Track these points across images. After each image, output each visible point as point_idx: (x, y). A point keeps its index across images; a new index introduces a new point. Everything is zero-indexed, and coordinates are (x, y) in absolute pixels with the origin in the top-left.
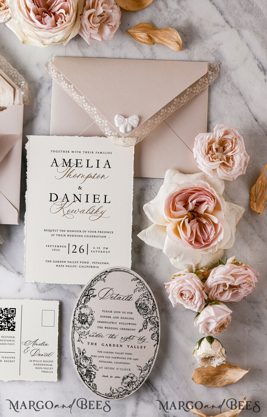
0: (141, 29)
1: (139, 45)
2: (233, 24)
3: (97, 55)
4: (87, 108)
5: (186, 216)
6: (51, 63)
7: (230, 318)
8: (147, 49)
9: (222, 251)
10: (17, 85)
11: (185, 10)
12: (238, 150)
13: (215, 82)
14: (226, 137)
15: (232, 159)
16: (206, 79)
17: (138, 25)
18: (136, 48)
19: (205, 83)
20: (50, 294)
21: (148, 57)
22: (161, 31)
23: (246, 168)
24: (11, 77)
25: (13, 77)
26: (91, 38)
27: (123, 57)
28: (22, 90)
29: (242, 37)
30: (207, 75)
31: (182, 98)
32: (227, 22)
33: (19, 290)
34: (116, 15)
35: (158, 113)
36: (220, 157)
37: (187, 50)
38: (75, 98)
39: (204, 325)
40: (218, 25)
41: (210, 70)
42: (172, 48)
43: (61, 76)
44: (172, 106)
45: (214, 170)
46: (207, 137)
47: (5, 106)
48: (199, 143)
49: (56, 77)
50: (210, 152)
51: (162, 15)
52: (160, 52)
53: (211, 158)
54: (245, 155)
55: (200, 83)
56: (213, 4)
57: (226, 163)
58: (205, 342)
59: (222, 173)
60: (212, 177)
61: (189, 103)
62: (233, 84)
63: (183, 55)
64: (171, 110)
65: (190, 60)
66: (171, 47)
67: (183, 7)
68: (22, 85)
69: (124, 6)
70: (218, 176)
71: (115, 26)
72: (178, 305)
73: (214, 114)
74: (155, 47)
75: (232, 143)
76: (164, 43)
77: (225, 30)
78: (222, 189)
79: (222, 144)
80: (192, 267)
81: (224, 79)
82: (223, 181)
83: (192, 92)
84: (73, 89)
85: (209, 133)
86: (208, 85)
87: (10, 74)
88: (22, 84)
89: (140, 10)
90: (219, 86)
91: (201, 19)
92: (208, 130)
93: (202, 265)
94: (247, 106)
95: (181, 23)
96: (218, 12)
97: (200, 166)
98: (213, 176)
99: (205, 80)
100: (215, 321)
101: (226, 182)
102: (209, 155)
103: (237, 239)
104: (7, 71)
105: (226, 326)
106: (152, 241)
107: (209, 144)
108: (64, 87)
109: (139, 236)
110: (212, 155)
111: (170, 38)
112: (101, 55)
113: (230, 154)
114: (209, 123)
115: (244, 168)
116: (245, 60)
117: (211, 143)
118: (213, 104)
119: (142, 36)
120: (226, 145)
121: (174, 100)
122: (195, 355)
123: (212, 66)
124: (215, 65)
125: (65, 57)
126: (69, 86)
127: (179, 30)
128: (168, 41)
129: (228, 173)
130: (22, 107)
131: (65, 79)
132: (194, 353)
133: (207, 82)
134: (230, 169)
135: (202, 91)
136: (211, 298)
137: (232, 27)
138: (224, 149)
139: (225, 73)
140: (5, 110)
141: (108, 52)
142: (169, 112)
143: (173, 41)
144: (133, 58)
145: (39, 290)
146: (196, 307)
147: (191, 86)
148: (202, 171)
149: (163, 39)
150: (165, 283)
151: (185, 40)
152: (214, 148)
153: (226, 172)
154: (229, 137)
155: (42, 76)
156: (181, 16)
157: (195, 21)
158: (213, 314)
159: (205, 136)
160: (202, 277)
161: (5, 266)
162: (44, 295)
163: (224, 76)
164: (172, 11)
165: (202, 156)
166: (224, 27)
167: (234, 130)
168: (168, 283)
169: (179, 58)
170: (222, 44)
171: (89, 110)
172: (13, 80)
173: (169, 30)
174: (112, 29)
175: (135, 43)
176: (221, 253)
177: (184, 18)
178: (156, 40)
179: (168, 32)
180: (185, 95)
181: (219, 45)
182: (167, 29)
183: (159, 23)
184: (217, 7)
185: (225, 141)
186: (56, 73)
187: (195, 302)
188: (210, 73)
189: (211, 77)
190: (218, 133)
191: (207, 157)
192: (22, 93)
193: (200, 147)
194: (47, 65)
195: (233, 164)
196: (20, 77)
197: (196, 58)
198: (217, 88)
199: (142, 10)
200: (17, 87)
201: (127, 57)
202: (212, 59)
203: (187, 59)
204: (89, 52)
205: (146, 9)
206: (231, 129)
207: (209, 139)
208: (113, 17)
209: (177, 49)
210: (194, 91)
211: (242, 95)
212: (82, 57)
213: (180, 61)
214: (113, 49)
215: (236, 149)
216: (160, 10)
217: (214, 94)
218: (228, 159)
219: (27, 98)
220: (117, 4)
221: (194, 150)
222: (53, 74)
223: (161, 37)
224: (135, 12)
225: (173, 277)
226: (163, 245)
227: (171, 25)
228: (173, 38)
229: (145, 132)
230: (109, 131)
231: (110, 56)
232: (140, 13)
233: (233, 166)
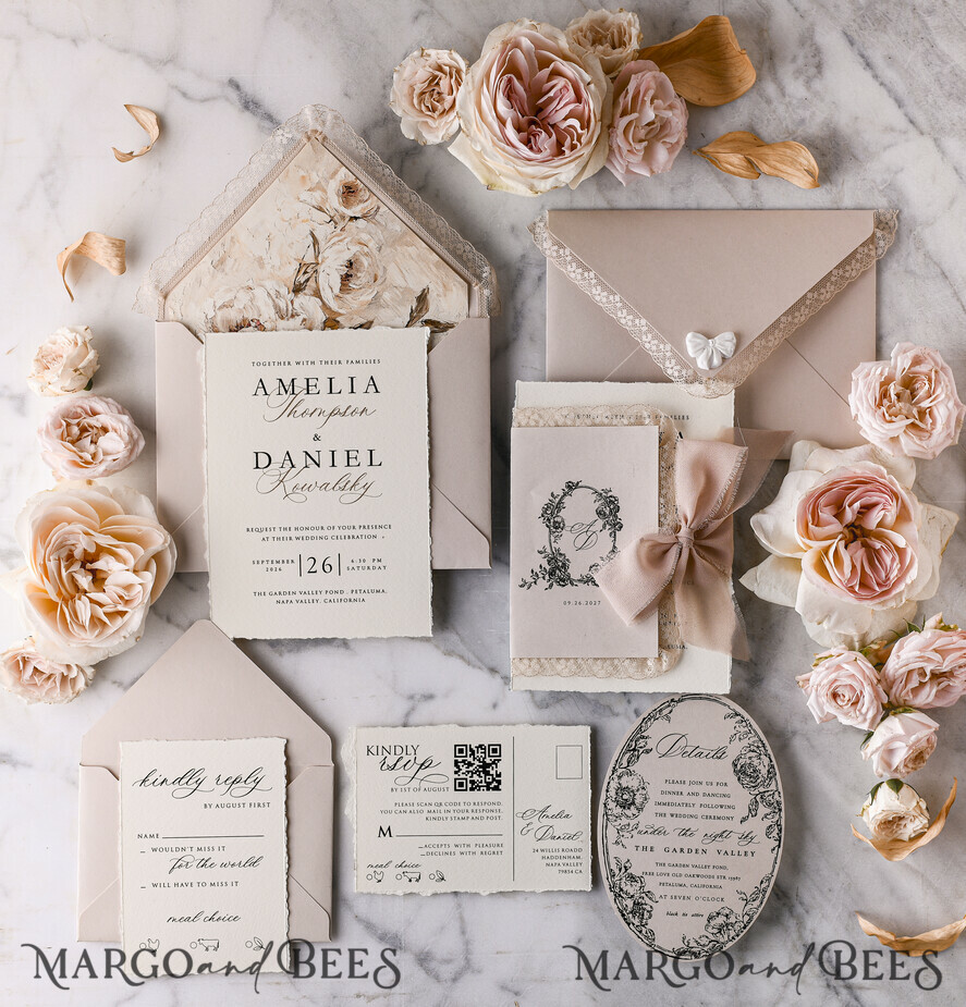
0: (731, 145)
1: (726, 179)
2: (925, 127)
3: (638, 203)
4: (625, 319)
5: (840, 537)
6: (542, 224)
7: (934, 738)
8: (743, 186)
9: (914, 604)
10: (475, 275)
11: (822, 100)
12: (943, 396)
13: (890, 252)
14: (917, 368)
15: (930, 413)
16: (871, 247)
17: (724, 136)
18: (720, 186)
19: (868, 255)
20: (561, 711)
21: (746, 205)
22: (773, 149)
23: (959, 431)
24: (459, 258)
25: (465, 258)
26: (628, 171)
27: (694, 205)
28: (486, 285)
29: (943, 153)
30: (872, 239)
31: (823, 290)
32: (911, 122)
33: (495, 706)
34: (678, 119)
35: (775, 326)
36: (904, 412)
37: (828, 186)
38: (598, 298)
39: (882, 758)
40: (892, 130)
41: (877, 227)
42: (796, 183)
43: (567, 252)
44: (803, 308)
45: (895, 440)
46: (878, 372)
47: (451, 320)
48: (861, 383)
49: (555, 254)
50: (885, 401)
51: (774, 112)
52: (771, 193)
53: (887, 415)
54: (956, 404)
55: (858, 256)
56: (882, 84)
57: (918, 422)
58: (885, 791)
59: (909, 444)
60: (890, 452)
61: (837, 299)
62: (927, 255)
63: (821, 197)
64: (801, 318)
65: (835, 206)
66: (795, 181)
67: (816, 94)
68: (484, 275)
69: (693, 98)
70: (902, 450)
71: (677, 143)
72: (829, 719)
73: (889, 321)
74: (761, 182)
75: (930, 380)
76: (781, 174)
77: (907, 141)
78: (911, 478)
79: (909, 383)
80: (852, 641)
81: (908, 245)
82: (913, 460)
83: (842, 277)
84: (594, 281)
85: (881, 362)
86: (874, 261)
87: (459, 252)
88: (483, 272)
89: (725, 104)
90: (898, 261)
91: (856, 118)
92: (879, 355)
93: (873, 636)
94: (958, 299)
95: (814, 128)
96: (892, 102)
97: (865, 431)
98: (893, 451)
99: (870, 250)
100: (904, 745)
101: (919, 462)
102: (884, 409)
103: (943, 579)
104: (451, 247)
105: (927, 757)
106: (770, 590)
107: (882, 385)
108: (573, 275)
109: (743, 580)
110: (889, 407)
111: (794, 162)
112: (648, 204)
113: (925, 404)
114: (879, 339)
115: (955, 432)
116: (952, 203)
117: (885, 384)
118: (886, 298)
119: (735, 160)
120: (917, 385)
121: (806, 295)
122: (865, 818)
123: (882, 218)
124: (888, 216)
125: (571, 210)
126: (586, 274)
127: (811, 144)
128: (790, 170)
129: (924, 444)
130: (486, 323)
131: (575, 259)
132: (862, 815)
133: (873, 253)
134: (927, 435)
135: (864, 273)
136: (894, 701)
137: (922, 134)
138: (913, 395)
139: (911, 231)
140: (451, 330)
141: (661, 198)
142: (796, 321)
143: (799, 170)
144: (715, 206)
145: (535, 702)
146: (865, 720)
147: (841, 263)
148: (868, 442)
149: (778, 165)
150: (798, 678)
151: (823, 164)
152: (892, 393)
153: (918, 442)
154: (923, 368)
155: (522, 253)
156: (814, 113)
157: (843, 122)
158: (900, 730)
159: (873, 370)
160: (876, 661)
161: (462, 657)
162: (546, 714)
163: (908, 238)
164: (794, 102)
165: (868, 412)
166: (905, 133)
167: (932, 354)
168: (805, 676)
169: (812, 204)
170: (902, 169)
171: (630, 323)
172: (464, 263)
173: (790, 147)
174: (671, 150)
175: (717, 175)
176: (911, 610)
177: (820, 117)
178: (764, 168)
179: (788, 151)
180: (828, 284)
181: (896, 173)
182: (785, 144)
183: (767, 131)
184: (889, 91)
185: (914, 377)
186: (556, 248)
187: (864, 710)
188: (879, 234)
189: (882, 243)
190: (899, 361)
191: (880, 412)
192: (486, 292)
193: (864, 392)
194: (532, 229)
195: (934, 424)
196: (478, 257)
197: (847, 202)
198: (895, 265)
199: (730, 102)
200: (474, 281)
201: (703, 206)
202: (882, 203)
203: (828, 204)
204: (622, 199)
205: (739, 101)
206: (927, 351)
207: (881, 374)
208: (673, 124)
209: (808, 185)
210: (847, 275)
211: (946, 277)
212: (606, 209)
213: (815, 209)
214: (672, 189)
215: (938, 392)
216: (769, 102)
217: (888, 276)
218: (922, 414)
219: (496, 301)
220: (680, 96)
221: (852, 399)
222: (548, 247)
223: (774, 163)
224: (716, 107)
225: (815, 662)
226: (794, 599)
227: (794, 133)
228: (801, 164)
229: (749, 366)
230: (675, 368)
231: (665, 206)
232: (727, 110)
233: (933, 429)
